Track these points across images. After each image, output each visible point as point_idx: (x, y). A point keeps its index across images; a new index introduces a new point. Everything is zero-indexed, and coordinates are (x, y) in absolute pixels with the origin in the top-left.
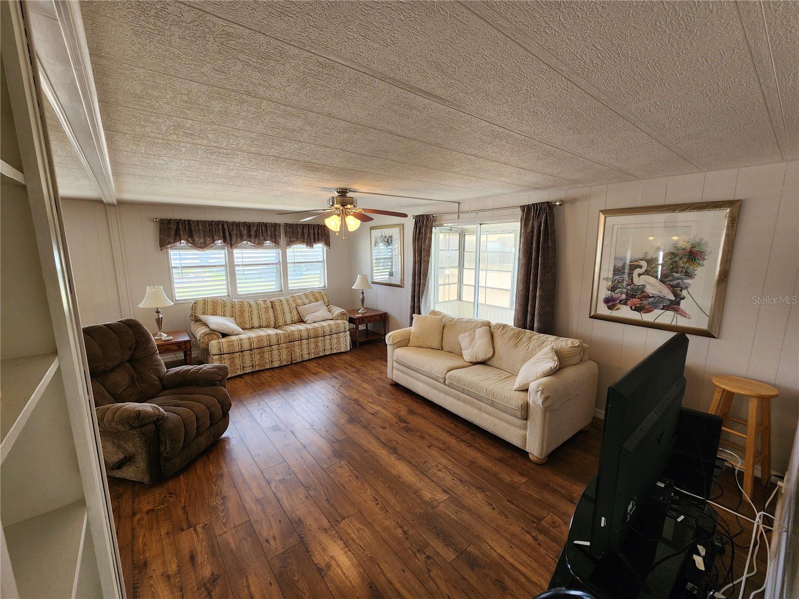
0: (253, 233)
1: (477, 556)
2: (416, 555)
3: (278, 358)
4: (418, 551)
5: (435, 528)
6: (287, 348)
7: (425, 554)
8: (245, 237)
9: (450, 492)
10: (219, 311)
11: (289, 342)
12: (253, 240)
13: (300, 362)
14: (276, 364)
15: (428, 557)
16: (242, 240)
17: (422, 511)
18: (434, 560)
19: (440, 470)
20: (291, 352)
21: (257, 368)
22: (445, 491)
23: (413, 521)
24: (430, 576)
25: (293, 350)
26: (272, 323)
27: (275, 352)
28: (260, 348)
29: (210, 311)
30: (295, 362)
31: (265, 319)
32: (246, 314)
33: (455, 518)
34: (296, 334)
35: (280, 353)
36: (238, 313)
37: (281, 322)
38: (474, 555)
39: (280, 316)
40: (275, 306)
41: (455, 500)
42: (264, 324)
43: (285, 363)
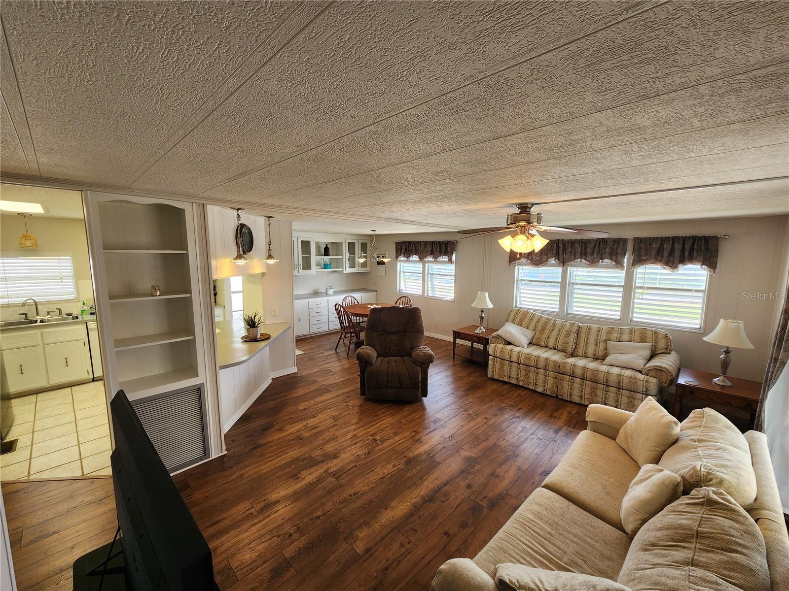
0: (589, 250)
1: (282, 577)
2: (295, 526)
3: (543, 384)
4: (299, 527)
5: (320, 541)
6: (555, 378)
7: (295, 533)
8: (578, 255)
9: (367, 556)
10: (524, 323)
11: (559, 373)
12: (589, 258)
13: (568, 401)
14: (540, 389)
15: (291, 535)
16: (575, 258)
17: (340, 530)
18: (287, 540)
19: (402, 545)
20: (558, 384)
21: (521, 384)
22: (368, 550)
23: (330, 523)
24: (274, 537)
25: (561, 383)
26: (570, 350)
27: (541, 377)
28: (528, 364)
29: (518, 320)
30: (561, 397)
31: (561, 342)
32: (547, 332)
33: (330, 559)
34: (568, 368)
35: (546, 379)
36: (539, 328)
37: (580, 351)
38: (284, 573)
39: (582, 345)
40: (581, 332)
41: (355, 560)
42: (560, 347)
43: (548, 393)
